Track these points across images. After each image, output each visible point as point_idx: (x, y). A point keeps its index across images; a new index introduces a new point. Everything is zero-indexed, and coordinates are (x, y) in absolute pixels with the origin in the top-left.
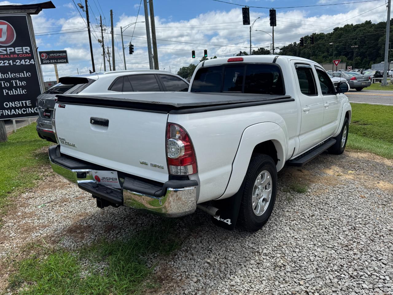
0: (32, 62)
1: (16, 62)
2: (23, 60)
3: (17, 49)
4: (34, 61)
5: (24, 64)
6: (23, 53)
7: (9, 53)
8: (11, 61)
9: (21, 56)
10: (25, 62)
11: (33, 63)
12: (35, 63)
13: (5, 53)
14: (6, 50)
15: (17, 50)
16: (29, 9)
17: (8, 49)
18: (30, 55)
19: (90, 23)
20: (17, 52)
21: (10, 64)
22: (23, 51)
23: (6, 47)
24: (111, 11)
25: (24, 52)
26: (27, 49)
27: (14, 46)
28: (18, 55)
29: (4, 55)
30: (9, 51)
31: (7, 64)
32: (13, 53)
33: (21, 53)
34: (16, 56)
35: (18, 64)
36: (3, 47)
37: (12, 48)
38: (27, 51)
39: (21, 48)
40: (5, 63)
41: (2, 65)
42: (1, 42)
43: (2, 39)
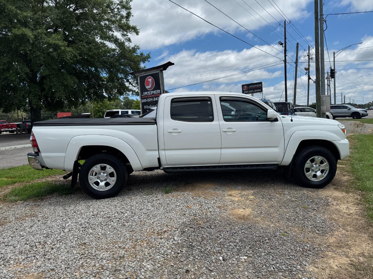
2: (157, 98)
8: (152, 99)
13: (150, 94)
14: (150, 93)
15: (155, 92)
16: (160, 68)
17: (151, 92)
19: (287, 56)
20: (155, 94)
21: (151, 100)
22: (157, 93)
23: (151, 91)
24: (298, 44)
27: (153, 90)
28: (155, 95)
29: (149, 95)
30: (151, 93)
31: (150, 101)
32: (153, 94)
33: (156, 93)
34: (154, 95)
35: (154, 100)
36: (149, 91)
37: (153, 91)
38: (159, 92)
39: (156, 91)
40: (149, 100)
41: (148, 101)
42: (149, 89)
43: (150, 87)
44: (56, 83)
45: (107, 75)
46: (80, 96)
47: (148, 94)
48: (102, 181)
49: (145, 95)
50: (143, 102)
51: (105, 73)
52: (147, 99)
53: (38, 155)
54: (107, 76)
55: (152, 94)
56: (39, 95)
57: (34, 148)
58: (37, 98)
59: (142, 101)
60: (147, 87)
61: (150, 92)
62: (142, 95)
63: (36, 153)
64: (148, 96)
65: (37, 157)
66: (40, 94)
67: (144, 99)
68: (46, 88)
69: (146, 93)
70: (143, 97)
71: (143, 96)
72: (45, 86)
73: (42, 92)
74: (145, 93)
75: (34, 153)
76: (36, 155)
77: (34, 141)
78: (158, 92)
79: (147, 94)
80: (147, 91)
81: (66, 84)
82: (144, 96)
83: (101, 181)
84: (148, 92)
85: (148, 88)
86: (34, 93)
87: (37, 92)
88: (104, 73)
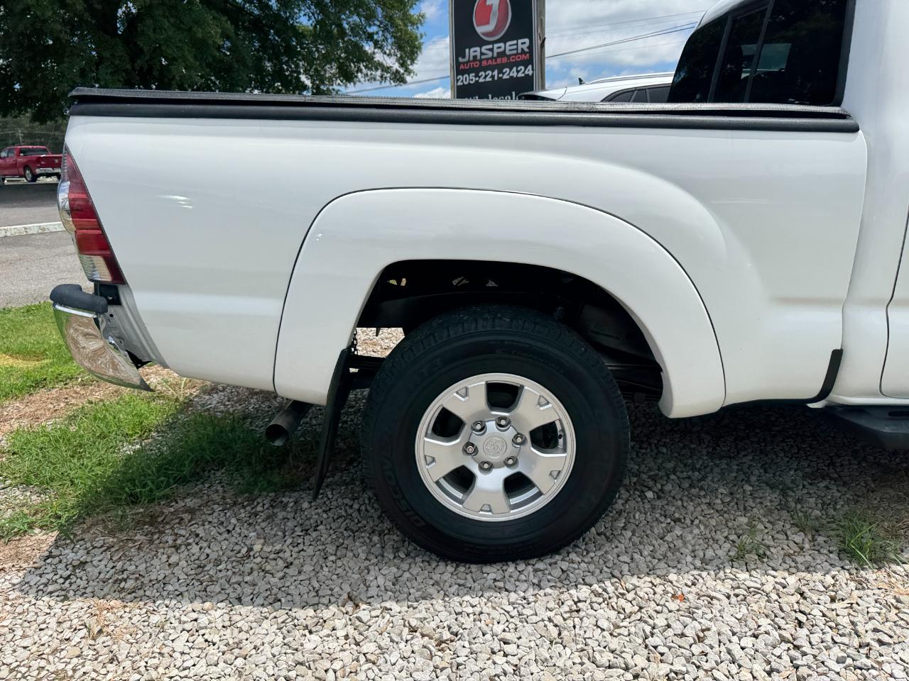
0: (529, 71)
1: (504, 74)
2: (515, 69)
3: (510, 45)
4: (533, 69)
5: (515, 76)
6: (518, 54)
7: (495, 55)
8: (496, 72)
9: (513, 59)
10: (518, 72)
11: (530, 74)
12: (533, 74)
13: (490, 53)
14: (492, 50)
15: (509, 47)
17: (496, 46)
18: (528, 55)
20: (508, 53)
21: (493, 77)
22: (517, 49)
23: (493, 43)
25: (520, 51)
26: (524, 43)
27: (504, 40)
28: (508, 59)
29: (487, 59)
30: (496, 51)
31: (488, 79)
32: (502, 54)
33: (515, 52)
34: (505, 60)
35: (505, 77)
36: (489, 43)
37: (502, 45)
38: (525, 47)
39: (515, 42)
40: (486, 76)
41: (481, 80)
42: (487, 34)
43: (490, 27)
44: (171, 33)
45: (310, 18)
46: (240, 78)
47: (482, 54)
48: (486, 466)
49: (471, 59)
50: (460, 83)
51: (305, 15)
52: (477, 72)
53: (117, 302)
54: (311, 22)
55: (498, 53)
56: (126, 71)
57: (85, 257)
58: (122, 79)
59: (458, 81)
60: (480, 30)
61: (490, 46)
62: (461, 59)
63: (100, 287)
64: (481, 61)
65: (111, 309)
66: (129, 67)
67: (468, 72)
68: (145, 47)
69: (473, 52)
70: (462, 67)
71: (463, 63)
72: (140, 43)
73: (133, 61)
74: (472, 50)
75: (91, 291)
76: (102, 301)
77: (83, 212)
78: (520, 46)
79: (478, 54)
80: (481, 43)
81: (200, 35)
82: (469, 61)
83: (481, 468)
84: (484, 48)
85: (484, 34)
86: (112, 62)
87: (120, 60)
88: (303, 13)
